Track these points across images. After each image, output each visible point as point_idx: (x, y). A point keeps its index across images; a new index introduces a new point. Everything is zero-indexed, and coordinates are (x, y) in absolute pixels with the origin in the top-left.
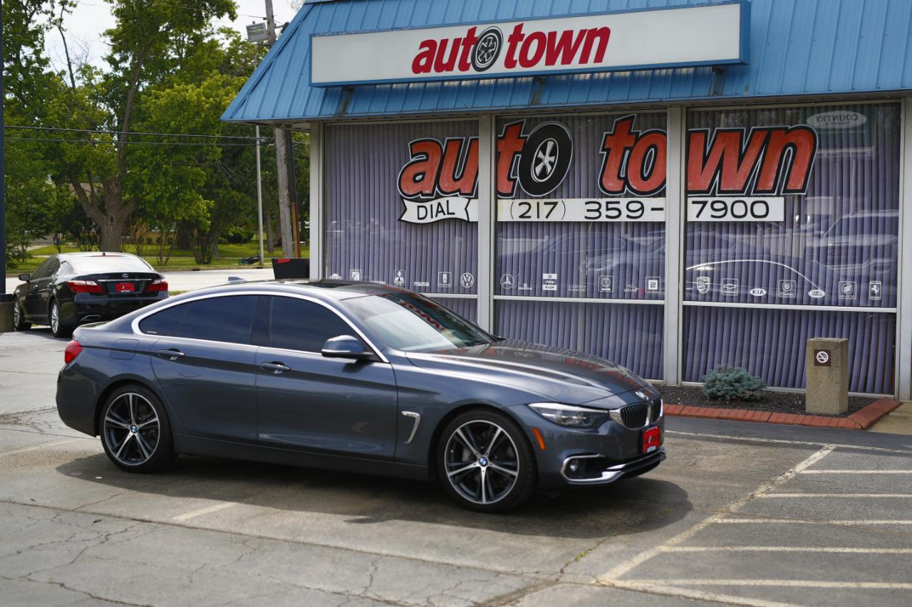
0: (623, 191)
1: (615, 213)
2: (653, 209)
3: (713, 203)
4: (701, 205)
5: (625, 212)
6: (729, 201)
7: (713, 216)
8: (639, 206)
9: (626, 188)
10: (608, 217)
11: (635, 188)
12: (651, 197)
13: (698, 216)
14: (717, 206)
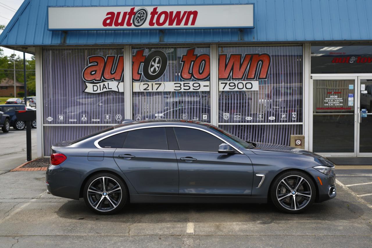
0: (191, 78)
1: (188, 88)
2: (204, 86)
3: (230, 83)
4: (225, 84)
5: (192, 87)
6: (236, 82)
7: (229, 89)
8: (198, 85)
9: (192, 77)
10: (184, 89)
11: (196, 77)
12: (203, 81)
13: (223, 89)
14: (231, 85)
